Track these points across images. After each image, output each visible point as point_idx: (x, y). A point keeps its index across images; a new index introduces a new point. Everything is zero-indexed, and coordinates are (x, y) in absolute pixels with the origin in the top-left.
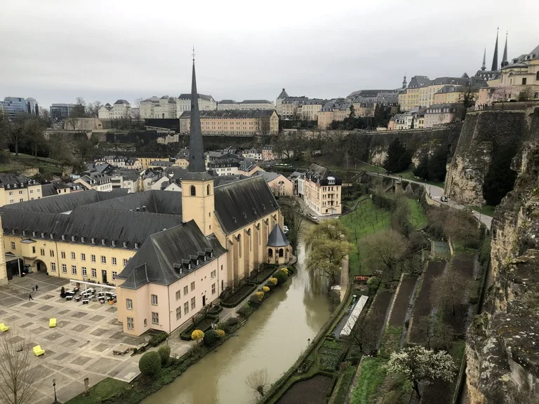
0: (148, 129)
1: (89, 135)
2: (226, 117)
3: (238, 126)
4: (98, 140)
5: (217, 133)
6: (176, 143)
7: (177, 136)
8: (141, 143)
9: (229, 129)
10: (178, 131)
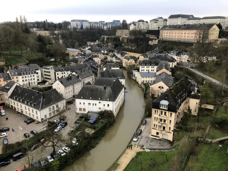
0: (147, 36)
1: (121, 38)
2: (183, 29)
3: (189, 35)
4: (124, 41)
5: (176, 40)
6: (156, 44)
7: (157, 40)
8: (141, 44)
9: (183, 37)
10: (158, 38)
